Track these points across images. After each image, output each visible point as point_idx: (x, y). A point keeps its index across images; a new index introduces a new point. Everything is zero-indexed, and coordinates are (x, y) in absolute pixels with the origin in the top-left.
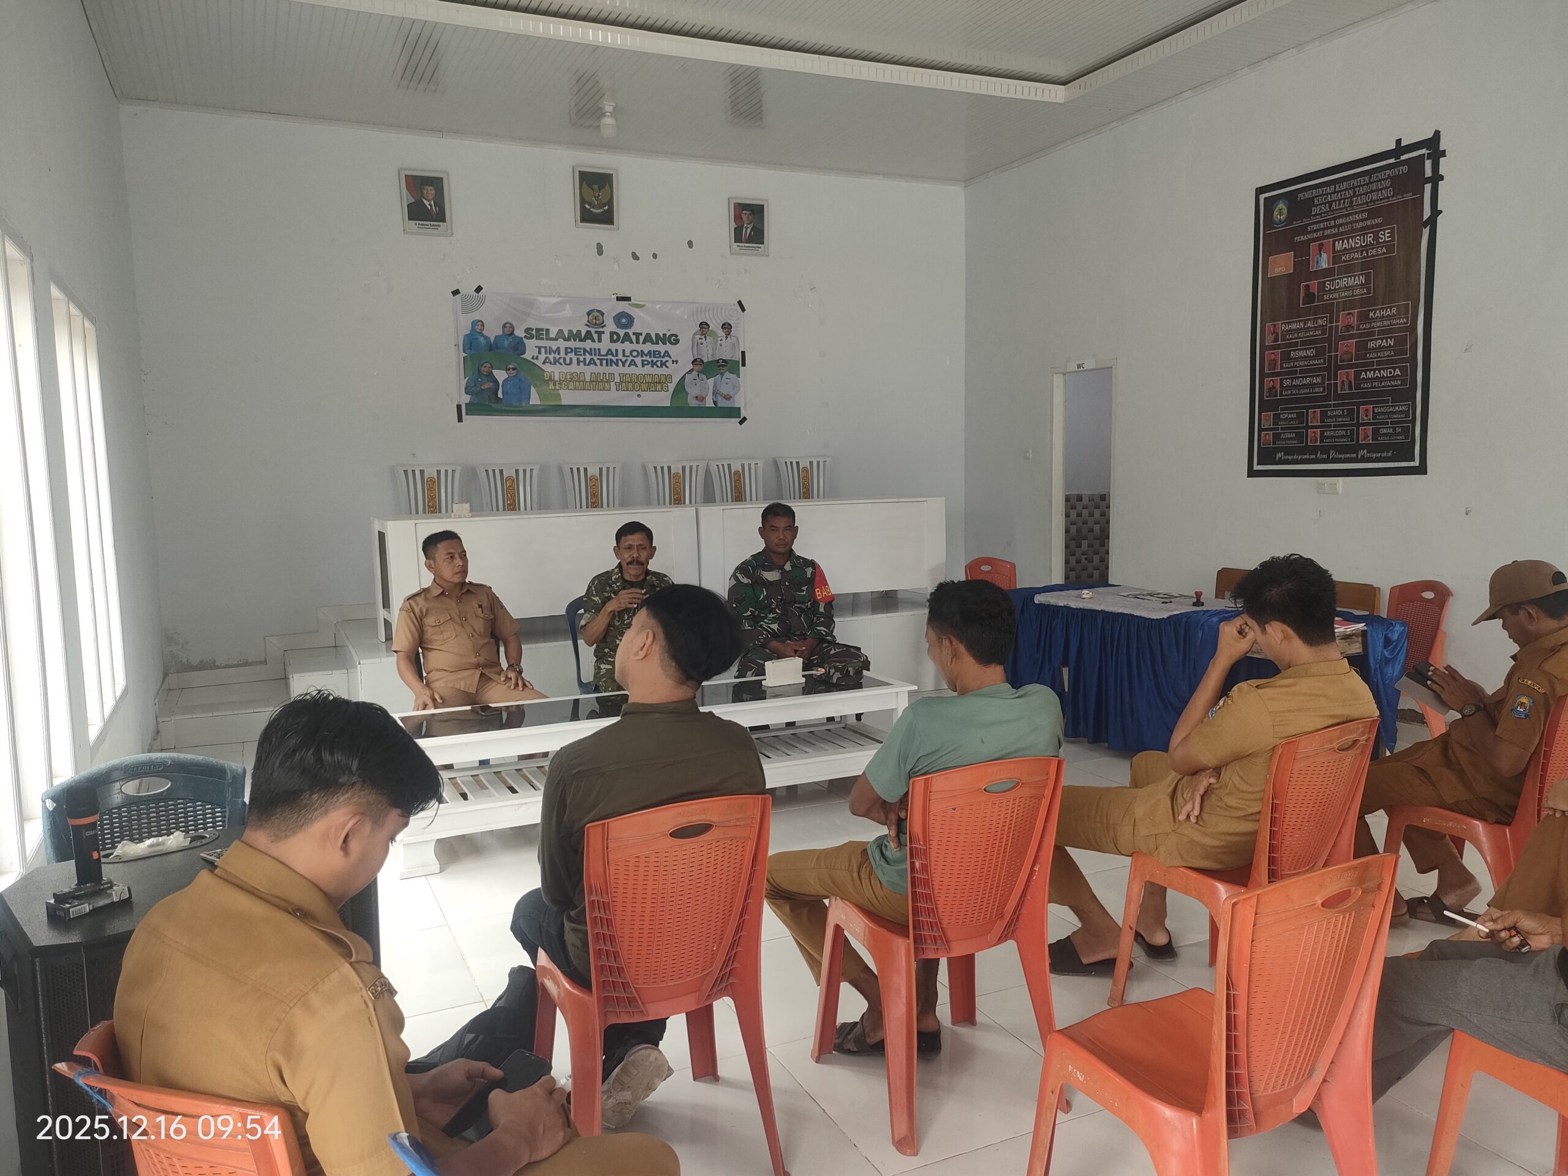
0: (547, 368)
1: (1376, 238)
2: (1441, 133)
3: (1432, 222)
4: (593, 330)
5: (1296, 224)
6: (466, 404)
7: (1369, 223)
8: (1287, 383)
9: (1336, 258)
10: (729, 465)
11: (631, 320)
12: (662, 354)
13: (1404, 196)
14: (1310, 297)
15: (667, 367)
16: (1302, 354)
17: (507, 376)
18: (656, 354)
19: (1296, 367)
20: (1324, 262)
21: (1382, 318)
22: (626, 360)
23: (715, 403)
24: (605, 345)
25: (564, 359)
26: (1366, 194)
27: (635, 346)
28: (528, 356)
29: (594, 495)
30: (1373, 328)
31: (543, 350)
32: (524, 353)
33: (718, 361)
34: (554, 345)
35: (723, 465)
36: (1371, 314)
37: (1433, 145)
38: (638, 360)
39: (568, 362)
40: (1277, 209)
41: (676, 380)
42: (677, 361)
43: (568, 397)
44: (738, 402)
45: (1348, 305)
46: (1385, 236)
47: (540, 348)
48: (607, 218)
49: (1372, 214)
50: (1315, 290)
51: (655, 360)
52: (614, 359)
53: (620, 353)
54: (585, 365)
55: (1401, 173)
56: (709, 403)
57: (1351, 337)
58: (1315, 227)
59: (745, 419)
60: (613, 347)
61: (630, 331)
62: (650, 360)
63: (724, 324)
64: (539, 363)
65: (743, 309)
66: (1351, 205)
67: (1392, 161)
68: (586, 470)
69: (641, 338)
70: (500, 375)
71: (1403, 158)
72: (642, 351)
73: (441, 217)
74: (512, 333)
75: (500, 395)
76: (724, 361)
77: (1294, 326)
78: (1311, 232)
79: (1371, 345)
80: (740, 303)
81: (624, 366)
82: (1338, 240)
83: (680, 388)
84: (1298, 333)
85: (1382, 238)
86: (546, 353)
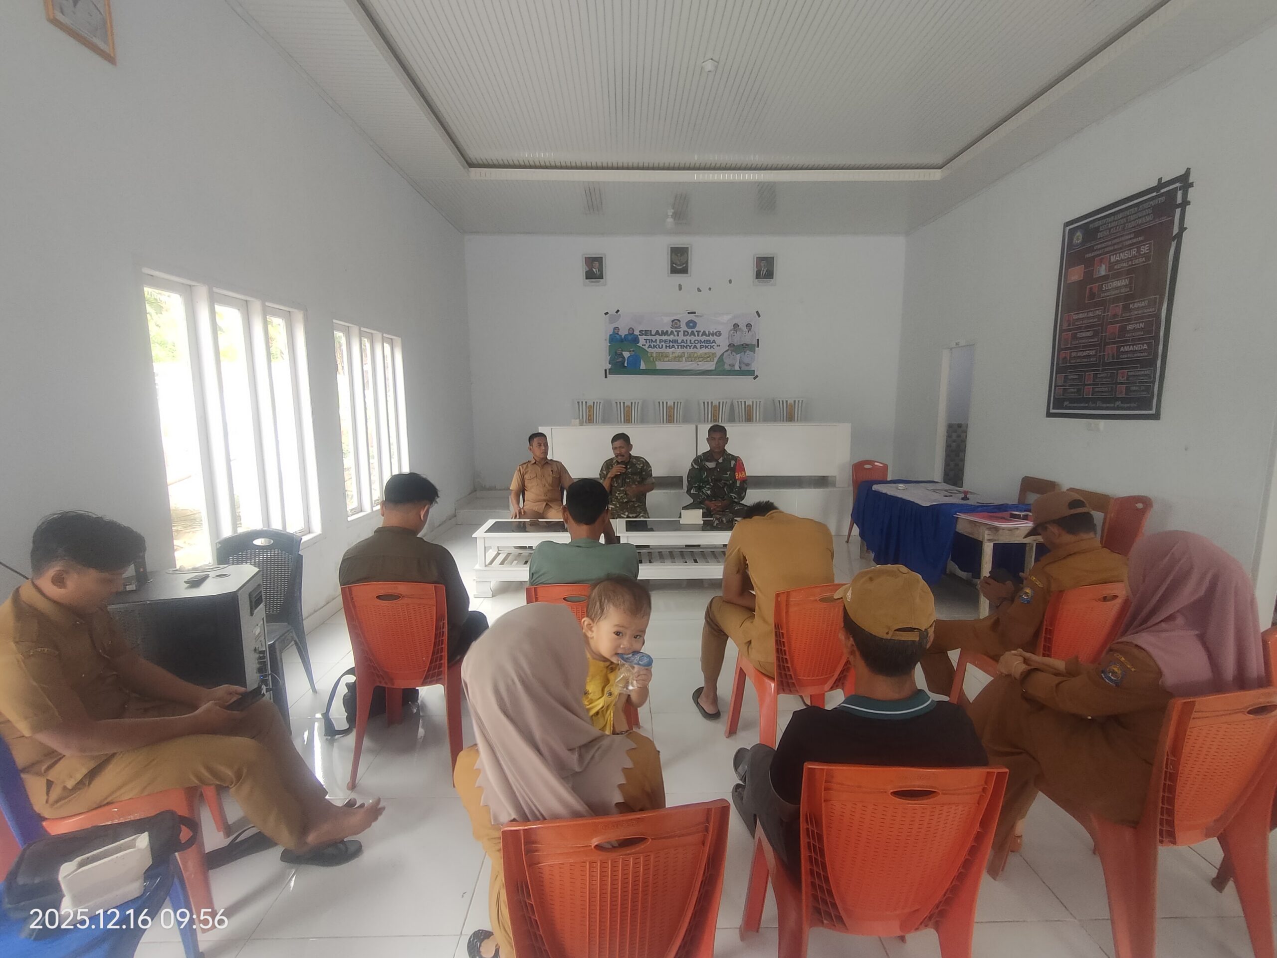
0: (650, 350)
1: (1139, 251)
2: (1191, 170)
3: (1179, 236)
4: (674, 330)
5: (1088, 245)
6: (609, 369)
7: (1134, 241)
8: (1074, 354)
9: (1111, 267)
10: (745, 402)
11: (695, 324)
12: (711, 342)
13: (1161, 219)
14: (1092, 295)
15: (714, 349)
16: (1084, 335)
17: (629, 355)
18: (708, 341)
19: (1080, 343)
20: (1103, 271)
21: (1138, 308)
22: (692, 345)
23: (740, 368)
24: (681, 337)
25: (659, 345)
26: (1134, 220)
27: (697, 338)
28: (640, 344)
29: (670, 416)
30: (1132, 316)
31: (648, 341)
32: (638, 343)
33: (743, 345)
34: (654, 338)
35: (741, 402)
36: (1131, 306)
37: (1184, 181)
38: (698, 346)
39: (661, 346)
40: (1075, 237)
41: (718, 356)
42: (719, 346)
43: (660, 365)
44: (754, 367)
45: (1116, 299)
46: (1144, 249)
47: (646, 340)
48: (684, 271)
49: (1137, 234)
50: (1096, 290)
51: (707, 345)
52: (685, 345)
53: (689, 341)
54: (669, 348)
55: (1160, 202)
56: (737, 368)
57: (1117, 322)
58: (1099, 246)
59: (757, 376)
60: (685, 338)
61: (694, 330)
62: (704, 345)
63: (748, 324)
64: (646, 348)
65: (759, 316)
66: (1124, 229)
67: (1155, 194)
68: (667, 403)
69: (700, 334)
70: (626, 354)
71: (1162, 191)
72: (700, 340)
73: (601, 277)
74: (633, 333)
75: (626, 365)
76: (746, 345)
77: (1081, 316)
78: (1096, 250)
79: (1129, 327)
80: (757, 312)
81: (690, 348)
82: (1113, 255)
83: (721, 359)
84: (1083, 321)
85: (1142, 251)
86: (649, 342)
